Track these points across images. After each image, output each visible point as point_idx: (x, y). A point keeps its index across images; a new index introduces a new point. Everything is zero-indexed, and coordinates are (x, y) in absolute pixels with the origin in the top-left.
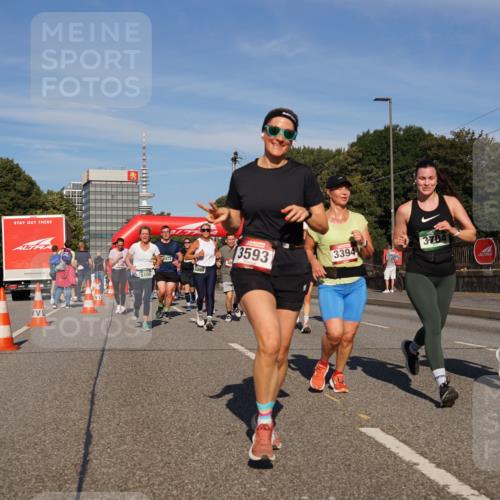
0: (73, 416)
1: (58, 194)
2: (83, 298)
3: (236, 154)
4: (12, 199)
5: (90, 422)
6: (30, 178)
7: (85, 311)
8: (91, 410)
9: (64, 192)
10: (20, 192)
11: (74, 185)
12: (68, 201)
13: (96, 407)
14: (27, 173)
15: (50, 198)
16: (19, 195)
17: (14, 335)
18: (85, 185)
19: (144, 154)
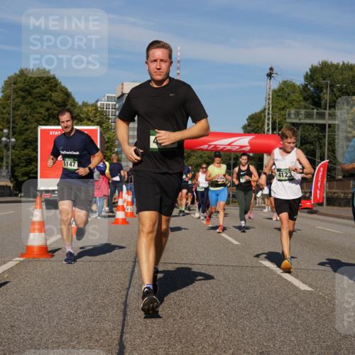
0: (107, 325)
1: (92, 105)
2: (114, 209)
3: (271, 69)
4: (48, 110)
5: (122, 333)
6: (66, 89)
7: (117, 222)
8: (124, 320)
9: (99, 104)
10: (55, 102)
11: (108, 97)
12: (102, 113)
13: (128, 318)
14: (63, 84)
15: (85, 109)
16: (55, 106)
17: (49, 243)
18: (119, 98)
19: (178, 68)
